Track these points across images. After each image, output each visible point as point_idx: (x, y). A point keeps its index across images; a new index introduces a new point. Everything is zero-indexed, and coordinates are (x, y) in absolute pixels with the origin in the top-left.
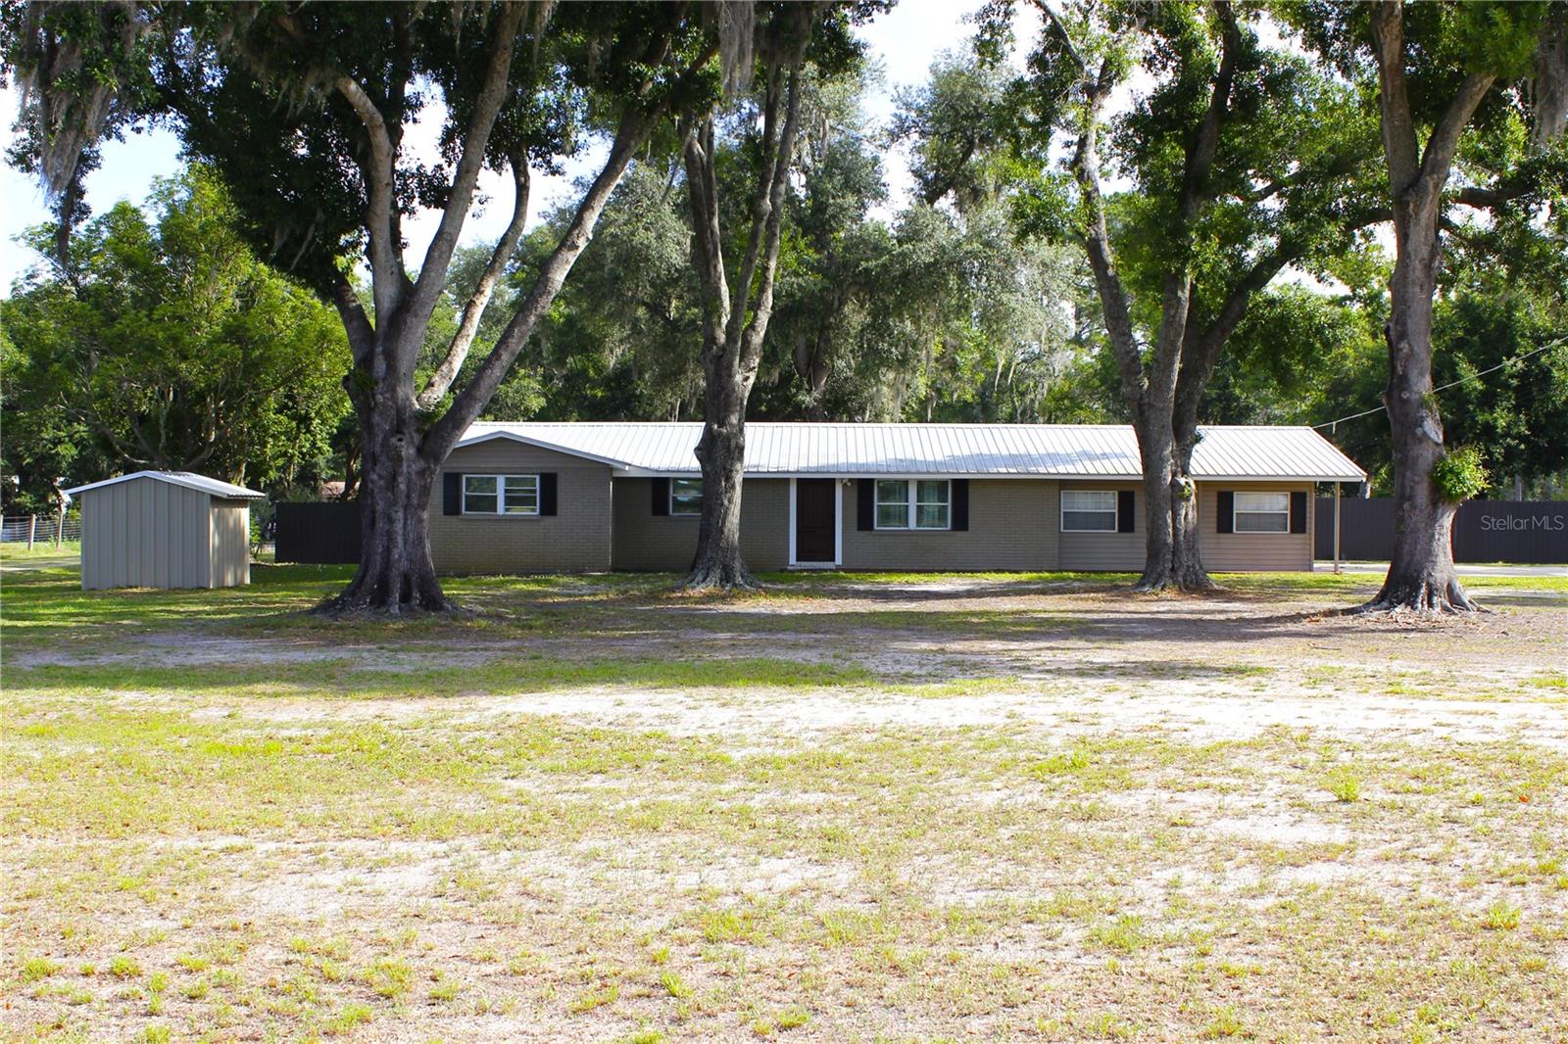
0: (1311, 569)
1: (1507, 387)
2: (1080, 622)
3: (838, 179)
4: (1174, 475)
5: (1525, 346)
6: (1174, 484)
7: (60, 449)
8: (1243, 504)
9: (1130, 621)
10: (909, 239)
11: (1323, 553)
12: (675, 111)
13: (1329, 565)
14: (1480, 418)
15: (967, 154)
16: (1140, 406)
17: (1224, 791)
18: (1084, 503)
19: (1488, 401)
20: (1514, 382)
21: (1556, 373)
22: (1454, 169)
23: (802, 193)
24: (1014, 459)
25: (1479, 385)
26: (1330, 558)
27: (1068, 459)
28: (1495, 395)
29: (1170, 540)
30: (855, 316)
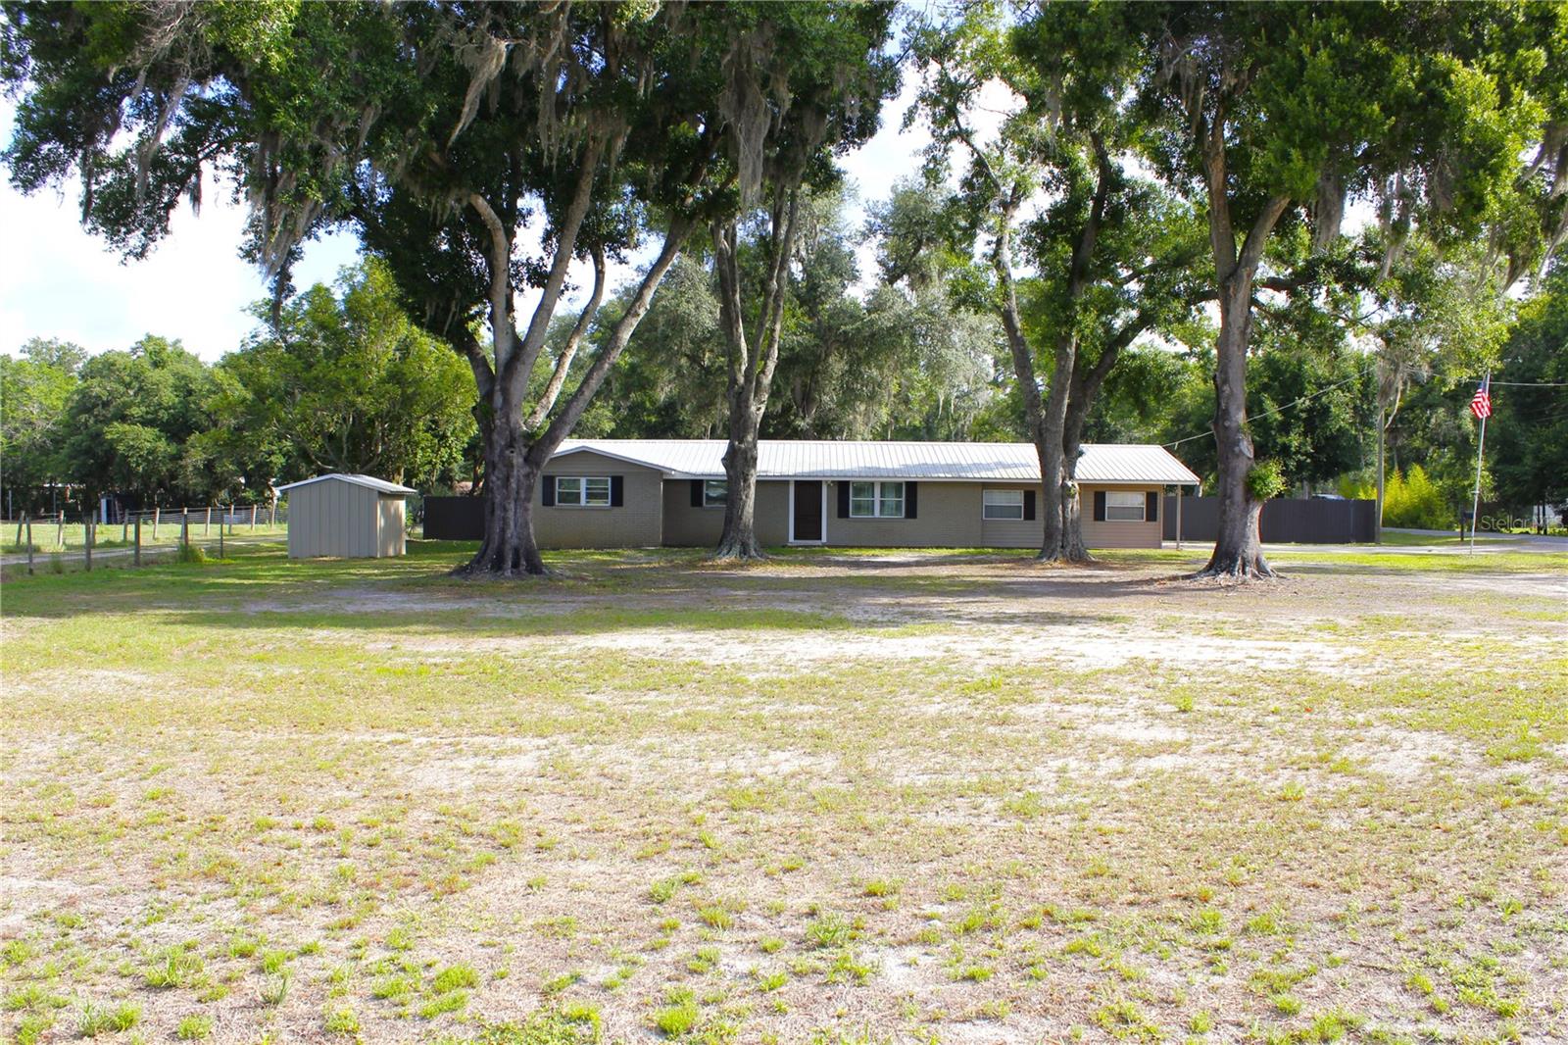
0: (1160, 547)
1: (1298, 418)
2: (996, 583)
3: (827, 267)
4: (1064, 479)
5: (1311, 390)
6: (1064, 486)
7: (273, 458)
8: (1112, 500)
9: (1032, 583)
10: (876, 310)
11: (1169, 536)
12: (709, 217)
13: (1173, 544)
14: (1279, 440)
15: (917, 250)
16: (1040, 431)
17: (1098, 704)
18: (999, 499)
19: (1285, 428)
20: (1304, 415)
21: (1333, 409)
22: (1261, 263)
23: (799, 276)
24: (949, 467)
25: (1279, 417)
26: (1173, 539)
27: (988, 467)
28: (1290, 424)
29: (1061, 526)
30: (837, 365)
